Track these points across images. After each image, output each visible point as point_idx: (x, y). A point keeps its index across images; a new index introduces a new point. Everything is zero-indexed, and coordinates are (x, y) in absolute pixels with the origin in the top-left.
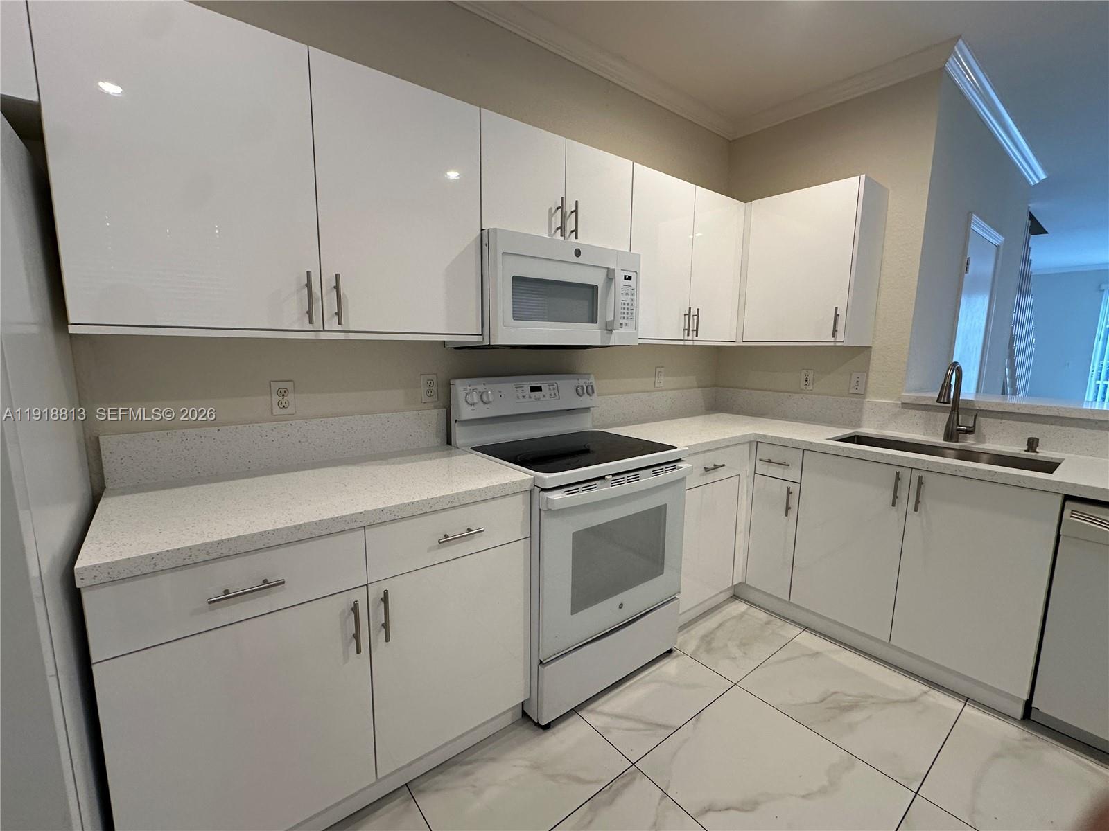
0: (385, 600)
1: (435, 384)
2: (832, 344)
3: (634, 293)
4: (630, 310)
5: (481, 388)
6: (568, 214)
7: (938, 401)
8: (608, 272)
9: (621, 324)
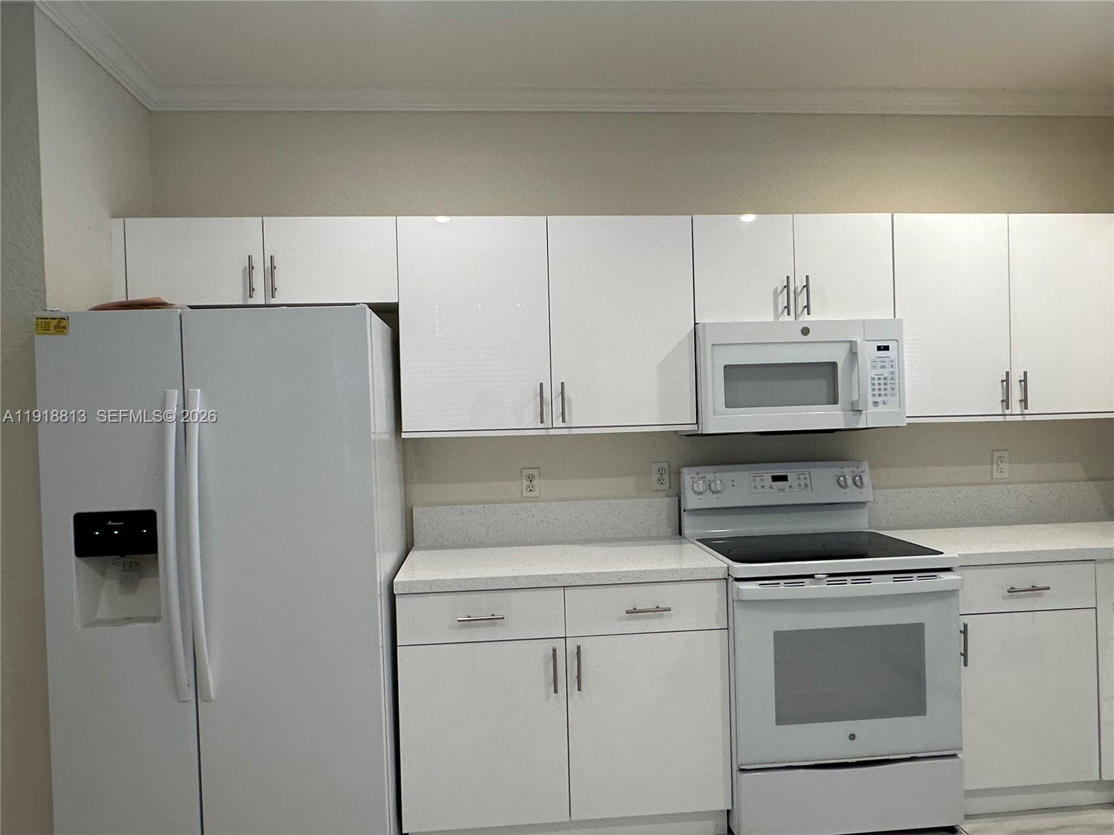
0: (578, 654)
1: (667, 472)
3: (895, 365)
4: (889, 386)
5: (710, 476)
6: (798, 291)
8: (851, 347)
9: (876, 403)
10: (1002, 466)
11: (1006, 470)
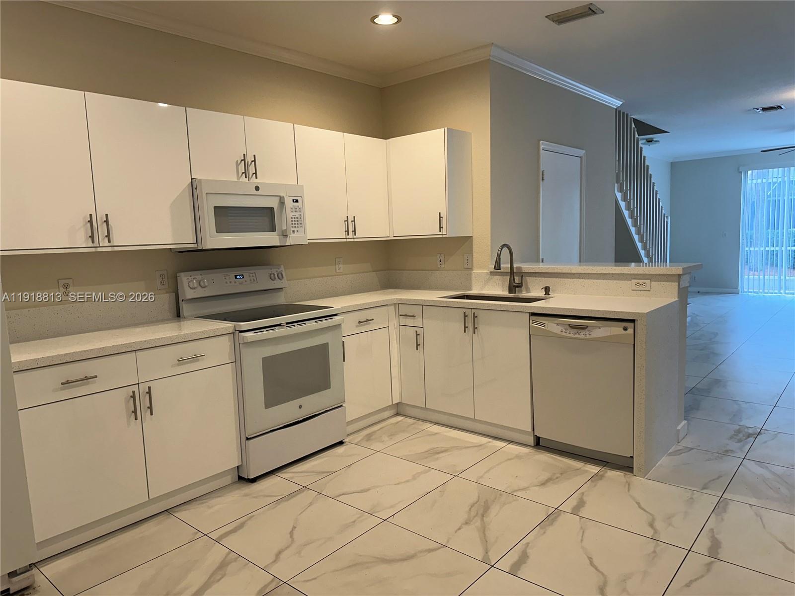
0: (149, 393)
1: (166, 277)
2: (441, 236)
3: (300, 210)
4: (298, 222)
5: (199, 277)
6: (250, 163)
7: (495, 269)
8: (280, 199)
9: (294, 231)
10: (340, 266)
11: (342, 268)
